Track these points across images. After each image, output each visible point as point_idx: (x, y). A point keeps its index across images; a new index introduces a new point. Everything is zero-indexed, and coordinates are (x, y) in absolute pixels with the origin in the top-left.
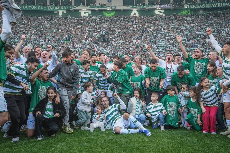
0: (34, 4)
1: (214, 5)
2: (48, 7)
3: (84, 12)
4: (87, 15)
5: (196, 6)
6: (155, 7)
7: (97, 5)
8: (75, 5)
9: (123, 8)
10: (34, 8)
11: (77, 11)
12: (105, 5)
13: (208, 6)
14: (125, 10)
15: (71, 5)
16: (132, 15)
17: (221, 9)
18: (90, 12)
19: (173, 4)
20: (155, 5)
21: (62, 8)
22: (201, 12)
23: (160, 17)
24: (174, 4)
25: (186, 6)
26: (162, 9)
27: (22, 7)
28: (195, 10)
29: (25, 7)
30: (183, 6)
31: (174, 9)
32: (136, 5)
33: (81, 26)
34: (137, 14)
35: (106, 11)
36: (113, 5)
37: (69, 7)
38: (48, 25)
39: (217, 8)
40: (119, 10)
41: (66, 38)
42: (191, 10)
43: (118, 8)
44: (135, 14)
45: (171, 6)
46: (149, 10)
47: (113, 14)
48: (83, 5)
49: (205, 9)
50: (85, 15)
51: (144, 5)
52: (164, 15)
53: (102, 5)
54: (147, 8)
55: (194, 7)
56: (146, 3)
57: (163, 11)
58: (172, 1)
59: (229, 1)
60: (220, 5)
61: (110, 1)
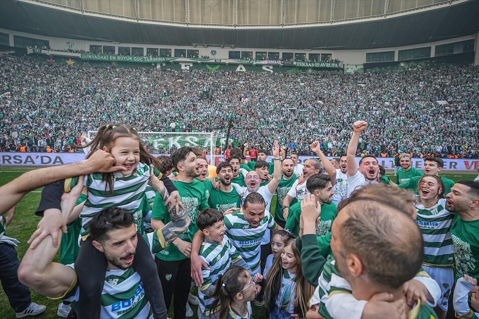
0: (129, 54)
1: (323, 65)
2: (145, 58)
3: (185, 65)
4: (188, 68)
5: (305, 64)
6: (263, 62)
7: (200, 57)
8: (175, 57)
9: (228, 61)
10: (130, 59)
11: (177, 63)
12: (208, 58)
13: (317, 65)
14: (230, 64)
15: (170, 56)
16: (238, 69)
17: (330, 69)
18: (191, 65)
19: (282, 61)
20: (263, 60)
21: (160, 59)
22: (310, 71)
23: (268, 73)
24: (283, 61)
25: (295, 63)
26: (270, 65)
27: (116, 58)
28: (304, 69)
29: (119, 58)
30: (292, 64)
31: (283, 66)
32: (242, 58)
33: (181, 80)
34: (244, 70)
35: (209, 64)
36: (217, 58)
37: (168, 59)
38: (144, 79)
39: (325, 68)
40: (224, 64)
41: (165, 93)
42: (301, 68)
43: (222, 61)
44: (241, 69)
45: (279, 62)
46: (257, 65)
47: (217, 67)
48: (184, 56)
49: (314, 68)
50: (186, 68)
51: (252, 59)
52: (272, 71)
53: (205, 58)
54: (254, 63)
55: (303, 65)
56: (254, 57)
57: (271, 68)
58: (281, 57)
59: (337, 62)
60: (328, 65)
61: (214, 53)
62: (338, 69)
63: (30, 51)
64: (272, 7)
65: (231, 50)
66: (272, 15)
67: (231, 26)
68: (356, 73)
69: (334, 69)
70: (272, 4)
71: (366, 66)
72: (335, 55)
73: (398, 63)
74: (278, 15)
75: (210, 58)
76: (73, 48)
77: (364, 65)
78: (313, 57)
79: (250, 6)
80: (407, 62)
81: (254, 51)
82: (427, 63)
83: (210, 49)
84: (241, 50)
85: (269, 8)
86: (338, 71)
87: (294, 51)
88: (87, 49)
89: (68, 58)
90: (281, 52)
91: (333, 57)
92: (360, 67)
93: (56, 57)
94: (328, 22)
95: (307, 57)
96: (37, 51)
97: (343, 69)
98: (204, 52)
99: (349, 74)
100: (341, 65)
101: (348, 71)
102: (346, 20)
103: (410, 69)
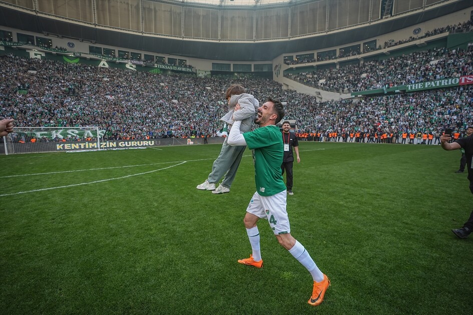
1: (179, 69)
3: (35, 53)
4: (39, 57)
5: (165, 67)
6: (126, 61)
7: (54, 47)
9: (89, 56)
11: (24, 50)
12: (65, 50)
13: (175, 68)
14: (91, 59)
15: (11, 40)
16: (101, 65)
17: (186, 73)
18: (43, 55)
19: (144, 61)
20: (126, 59)
22: (169, 72)
23: (132, 72)
24: (146, 62)
25: (156, 65)
26: (133, 64)
28: (164, 71)
30: (154, 65)
31: (145, 66)
32: (105, 55)
34: (107, 66)
35: (67, 56)
36: (76, 52)
37: (8, 44)
39: (181, 72)
40: (85, 59)
42: (161, 69)
43: (82, 55)
44: (104, 65)
45: (142, 63)
46: (120, 63)
47: (77, 60)
48: (33, 44)
49: (173, 71)
50: (36, 57)
51: (114, 57)
52: (135, 70)
53: (61, 49)
54: (118, 61)
55: (163, 67)
56: (117, 55)
57: (134, 66)
58: (143, 58)
59: (190, 67)
60: (184, 69)
61: (71, 45)
62: (192, 73)
64: (131, 15)
65: (92, 45)
66: (132, 22)
67: (91, 24)
68: (206, 77)
69: (189, 73)
70: (131, 12)
71: (213, 73)
72: (189, 62)
73: (233, 73)
74: (138, 23)
75: (67, 50)
77: (211, 71)
79: (109, 10)
80: (239, 73)
81: (117, 49)
82: (250, 75)
83: (67, 41)
84: (103, 46)
85: (129, 15)
86: (193, 75)
87: (155, 55)
90: (143, 53)
91: (188, 63)
92: (208, 73)
94: (180, 37)
95: (167, 61)
97: (196, 74)
98: (58, 43)
99: (200, 78)
100: (194, 70)
101: (200, 75)
102: (194, 38)
103: (241, 78)
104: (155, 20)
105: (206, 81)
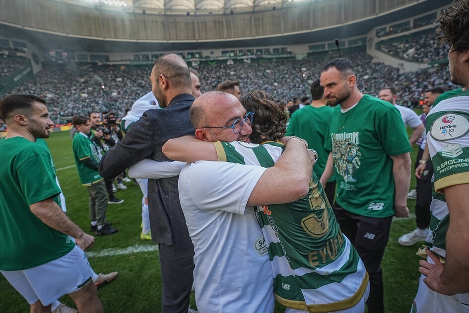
1: (281, 56)
4: (197, 64)
5: (271, 56)
6: (244, 57)
7: (204, 57)
9: (221, 59)
11: (190, 62)
13: (278, 56)
14: (223, 60)
16: (228, 63)
17: (286, 58)
18: (199, 62)
19: (256, 55)
20: (243, 55)
22: (274, 60)
23: (248, 64)
25: (264, 56)
28: (270, 59)
31: (257, 58)
34: (232, 63)
36: (215, 57)
39: (283, 58)
40: (219, 60)
43: (219, 58)
44: (230, 62)
47: (215, 62)
49: (276, 58)
50: (195, 64)
52: (250, 62)
53: (207, 57)
54: (239, 58)
55: (269, 57)
56: (238, 54)
57: (250, 60)
58: (255, 52)
59: (290, 53)
60: (285, 56)
61: (212, 53)
62: (292, 57)
63: (100, 64)
65: (223, 50)
68: (303, 59)
69: (289, 58)
71: (309, 54)
73: (328, 52)
75: (210, 57)
76: (124, 58)
77: (307, 53)
78: (276, 51)
80: (333, 51)
81: (238, 50)
82: (344, 51)
83: (210, 51)
86: (292, 60)
87: (263, 48)
88: (132, 58)
89: (121, 65)
90: (255, 49)
91: (289, 50)
92: (305, 55)
93: (114, 66)
95: (272, 51)
96: (105, 63)
97: (295, 57)
98: (206, 53)
99: (299, 61)
100: (293, 55)
101: (298, 58)
103: (335, 55)
104: (263, 25)
105: (303, 63)
